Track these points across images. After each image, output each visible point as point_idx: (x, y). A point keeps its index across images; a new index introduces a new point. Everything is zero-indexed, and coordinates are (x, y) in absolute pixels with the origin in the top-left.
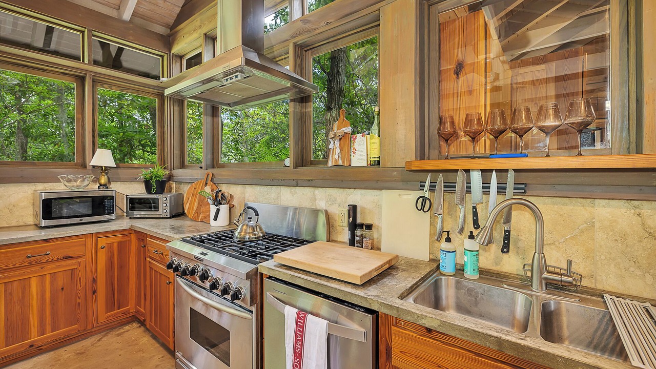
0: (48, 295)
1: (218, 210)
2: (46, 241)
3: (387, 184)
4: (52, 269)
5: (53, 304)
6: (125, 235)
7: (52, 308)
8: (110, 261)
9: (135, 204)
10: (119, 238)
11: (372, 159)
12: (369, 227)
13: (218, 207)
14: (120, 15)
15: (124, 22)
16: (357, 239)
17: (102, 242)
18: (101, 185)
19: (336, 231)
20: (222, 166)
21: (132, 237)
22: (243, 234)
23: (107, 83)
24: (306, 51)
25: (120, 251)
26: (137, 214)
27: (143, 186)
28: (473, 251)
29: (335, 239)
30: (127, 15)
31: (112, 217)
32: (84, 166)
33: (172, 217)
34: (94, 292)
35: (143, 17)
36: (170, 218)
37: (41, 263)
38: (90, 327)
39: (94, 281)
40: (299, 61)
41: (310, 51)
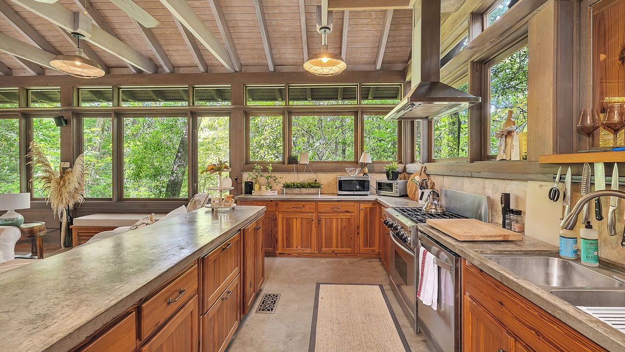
0: (339, 229)
1: (423, 193)
2: (339, 201)
3: (531, 176)
4: (341, 216)
5: (341, 234)
6: (373, 204)
7: (341, 236)
8: (366, 217)
9: (380, 186)
10: (369, 205)
11: (523, 154)
12: (519, 213)
13: (422, 191)
14: (376, 68)
15: (378, 70)
16: (507, 221)
17: (363, 206)
18: (365, 174)
19: (498, 215)
20: (434, 161)
21: (377, 206)
22: (428, 208)
23: (368, 112)
24: (485, 64)
25: (370, 213)
26: (383, 192)
27: (386, 175)
28: (585, 239)
29: (497, 222)
30: (379, 67)
31: (368, 193)
32: (357, 162)
33: (401, 196)
34: (358, 234)
35: (389, 63)
36: (399, 197)
37: (336, 212)
38: (356, 252)
39: (358, 227)
40: (477, 74)
41: (487, 63)
